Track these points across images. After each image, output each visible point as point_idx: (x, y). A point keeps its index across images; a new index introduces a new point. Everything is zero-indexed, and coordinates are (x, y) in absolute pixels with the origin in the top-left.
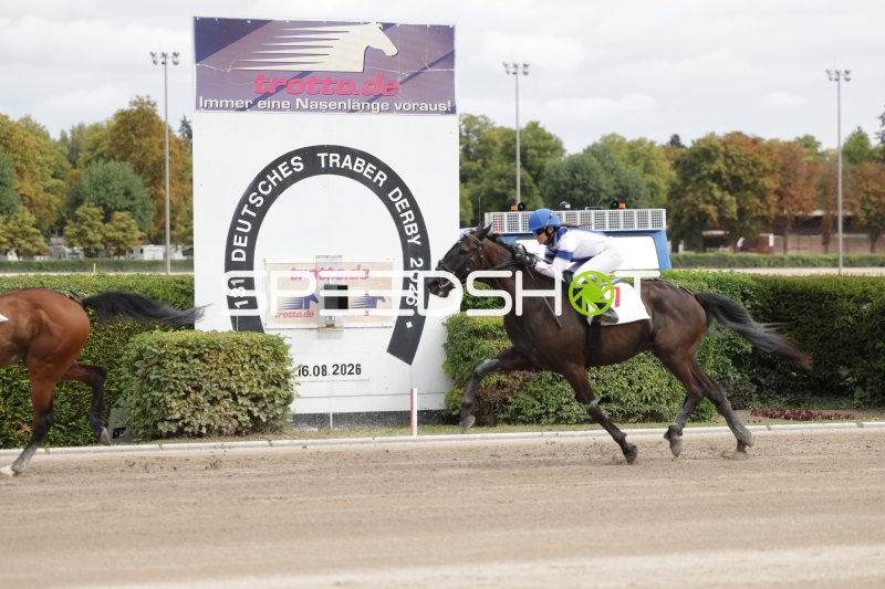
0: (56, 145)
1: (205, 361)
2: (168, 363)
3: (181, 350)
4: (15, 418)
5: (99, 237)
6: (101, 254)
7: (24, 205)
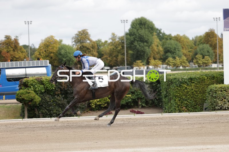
0: (191, 41)
1: (226, 92)
2: (218, 92)
3: (221, 89)
4: (182, 106)
5: (201, 62)
6: (202, 66)
7: (184, 55)
